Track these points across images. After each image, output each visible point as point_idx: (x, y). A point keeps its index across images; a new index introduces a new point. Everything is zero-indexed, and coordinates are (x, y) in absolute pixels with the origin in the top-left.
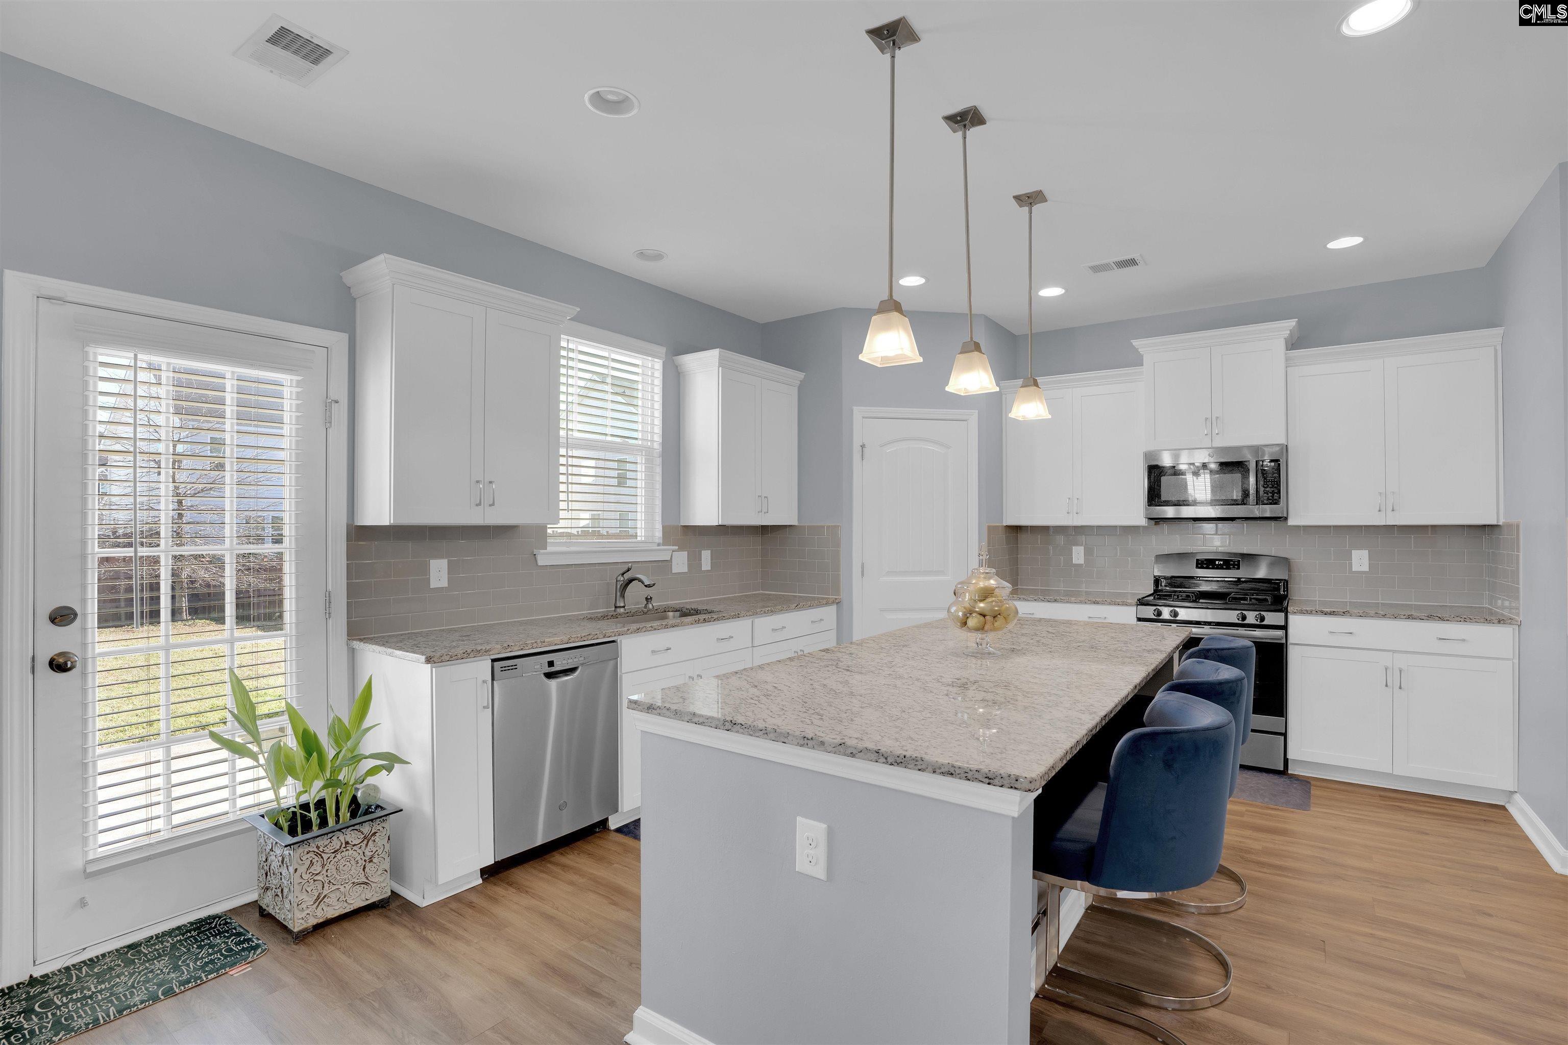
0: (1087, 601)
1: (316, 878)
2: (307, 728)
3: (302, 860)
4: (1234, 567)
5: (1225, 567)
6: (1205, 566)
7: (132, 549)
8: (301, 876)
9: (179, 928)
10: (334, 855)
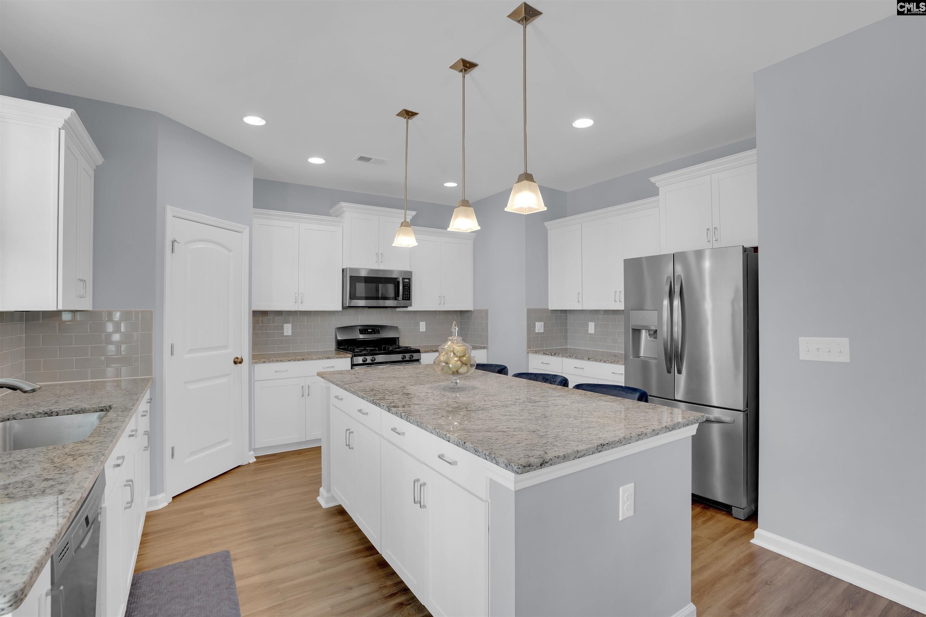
0: (323, 358)
4: (377, 333)
5: (373, 333)
6: (364, 333)
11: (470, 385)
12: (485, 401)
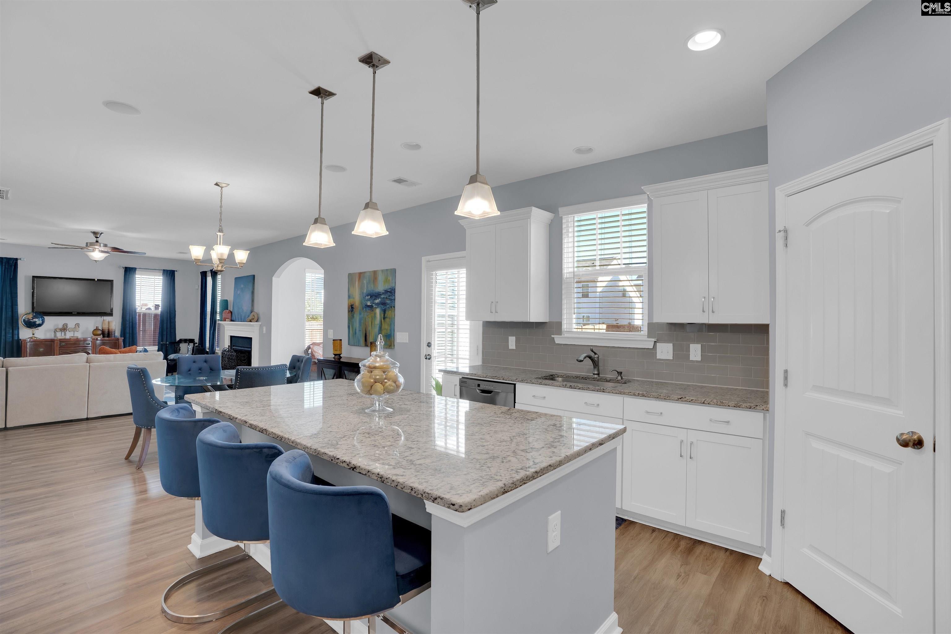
11: (361, 417)
12: (347, 400)
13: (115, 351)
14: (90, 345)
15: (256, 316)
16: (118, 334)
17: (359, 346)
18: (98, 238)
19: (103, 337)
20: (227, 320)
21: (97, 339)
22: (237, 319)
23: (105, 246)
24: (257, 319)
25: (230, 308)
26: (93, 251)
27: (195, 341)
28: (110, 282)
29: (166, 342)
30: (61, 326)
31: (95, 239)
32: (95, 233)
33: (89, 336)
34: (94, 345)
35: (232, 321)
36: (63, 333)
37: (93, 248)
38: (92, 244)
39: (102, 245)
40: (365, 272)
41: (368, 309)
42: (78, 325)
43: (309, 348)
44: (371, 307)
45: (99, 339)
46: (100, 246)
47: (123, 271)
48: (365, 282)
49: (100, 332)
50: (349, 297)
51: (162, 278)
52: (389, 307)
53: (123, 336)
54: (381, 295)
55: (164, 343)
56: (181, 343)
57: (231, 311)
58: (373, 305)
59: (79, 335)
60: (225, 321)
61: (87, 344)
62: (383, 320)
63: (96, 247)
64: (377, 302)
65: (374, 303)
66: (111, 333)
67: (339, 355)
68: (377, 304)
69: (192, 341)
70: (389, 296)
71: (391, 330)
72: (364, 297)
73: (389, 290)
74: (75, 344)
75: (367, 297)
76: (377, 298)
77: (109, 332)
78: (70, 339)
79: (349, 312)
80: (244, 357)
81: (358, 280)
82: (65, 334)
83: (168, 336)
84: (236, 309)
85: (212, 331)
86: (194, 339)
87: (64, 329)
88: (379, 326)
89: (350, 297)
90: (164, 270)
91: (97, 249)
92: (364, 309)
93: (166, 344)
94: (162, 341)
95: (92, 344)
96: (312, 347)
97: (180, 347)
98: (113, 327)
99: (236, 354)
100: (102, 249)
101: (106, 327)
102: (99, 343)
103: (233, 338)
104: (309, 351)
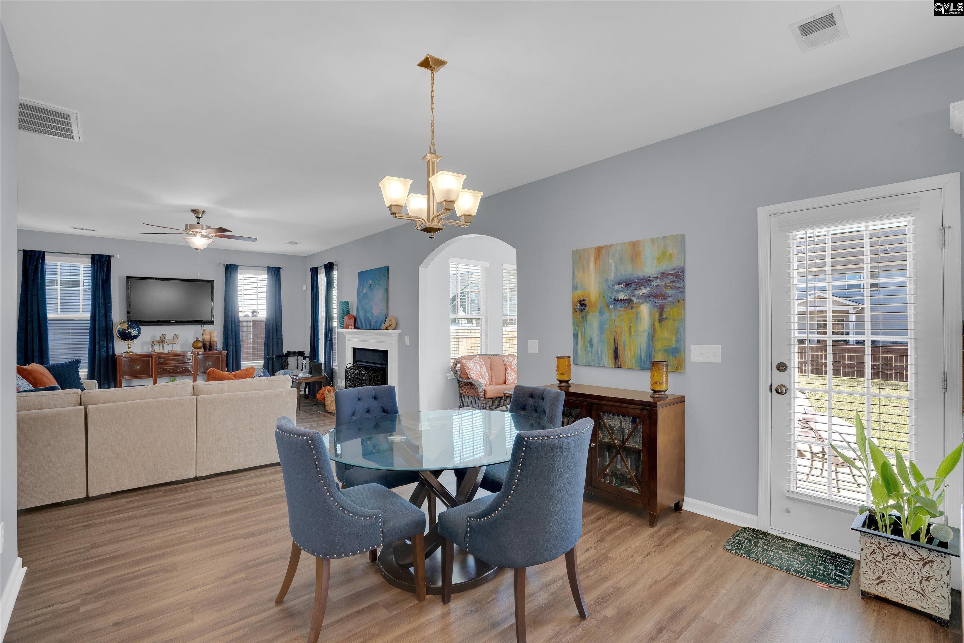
1: (877, 563)
2: (886, 461)
3: (867, 545)
7: (806, 335)
8: (866, 555)
9: (827, 551)
10: (893, 556)
13: (228, 375)
14: (191, 361)
15: (394, 322)
16: (220, 346)
17: (599, 366)
18: (200, 218)
19: (204, 351)
20: (350, 327)
21: (198, 354)
22: (364, 325)
23: (209, 228)
24: (395, 326)
25: (354, 312)
26: (194, 235)
27: (305, 354)
28: (211, 282)
29: (273, 355)
30: (158, 338)
31: (196, 220)
32: (195, 212)
33: (189, 350)
34: (195, 361)
35: (355, 328)
36: (161, 346)
37: (194, 232)
38: (192, 226)
39: (204, 227)
40: (610, 246)
41: (619, 306)
42: (176, 336)
43: (456, 363)
44: (627, 302)
45: (200, 353)
46: (202, 229)
47: (223, 269)
48: (610, 261)
49: (200, 345)
50: (575, 287)
51: (266, 277)
52: (671, 302)
53: (225, 348)
54: (650, 280)
55: (271, 356)
56: (289, 356)
57: (355, 316)
58: (633, 298)
59: (178, 348)
60: (348, 328)
61: (188, 360)
62: (657, 324)
63: (198, 230)
64: (641, 294)
65: (634, 296)
66: (213, 346)
67: (567, 381)
68: (646, 297)
69: (301, 354)
70: (672, 282)
71: (678, 341)
72: (609, 287)
73: (672, 272)
74: (174, 359)
75: (617, 287)
76: (643, 287)
77: (210, 344)
78: (168, 354)
79: (574, 311)
80: (377, 376)
81: (596, 260)
82: (163, 348)
83: (275, 348)
84: (361, 313)
85: (328, 342)
86: (304, 352)
87: (162, 341)
88: (649, 333)
89: (577, 287)
90: (268, 267)
91: (199, 234)
92: (611, 306)
93: (273, 358)
94: (268, 354)
95: (192, 360)
96: (464, 362)
97: (288, 362)
98: (214, 338)
99: (368, 372)
100: (205, 232)
101: (207, 338)
102: (200, 358)
103: (357, 351)
104: (457, 367)
